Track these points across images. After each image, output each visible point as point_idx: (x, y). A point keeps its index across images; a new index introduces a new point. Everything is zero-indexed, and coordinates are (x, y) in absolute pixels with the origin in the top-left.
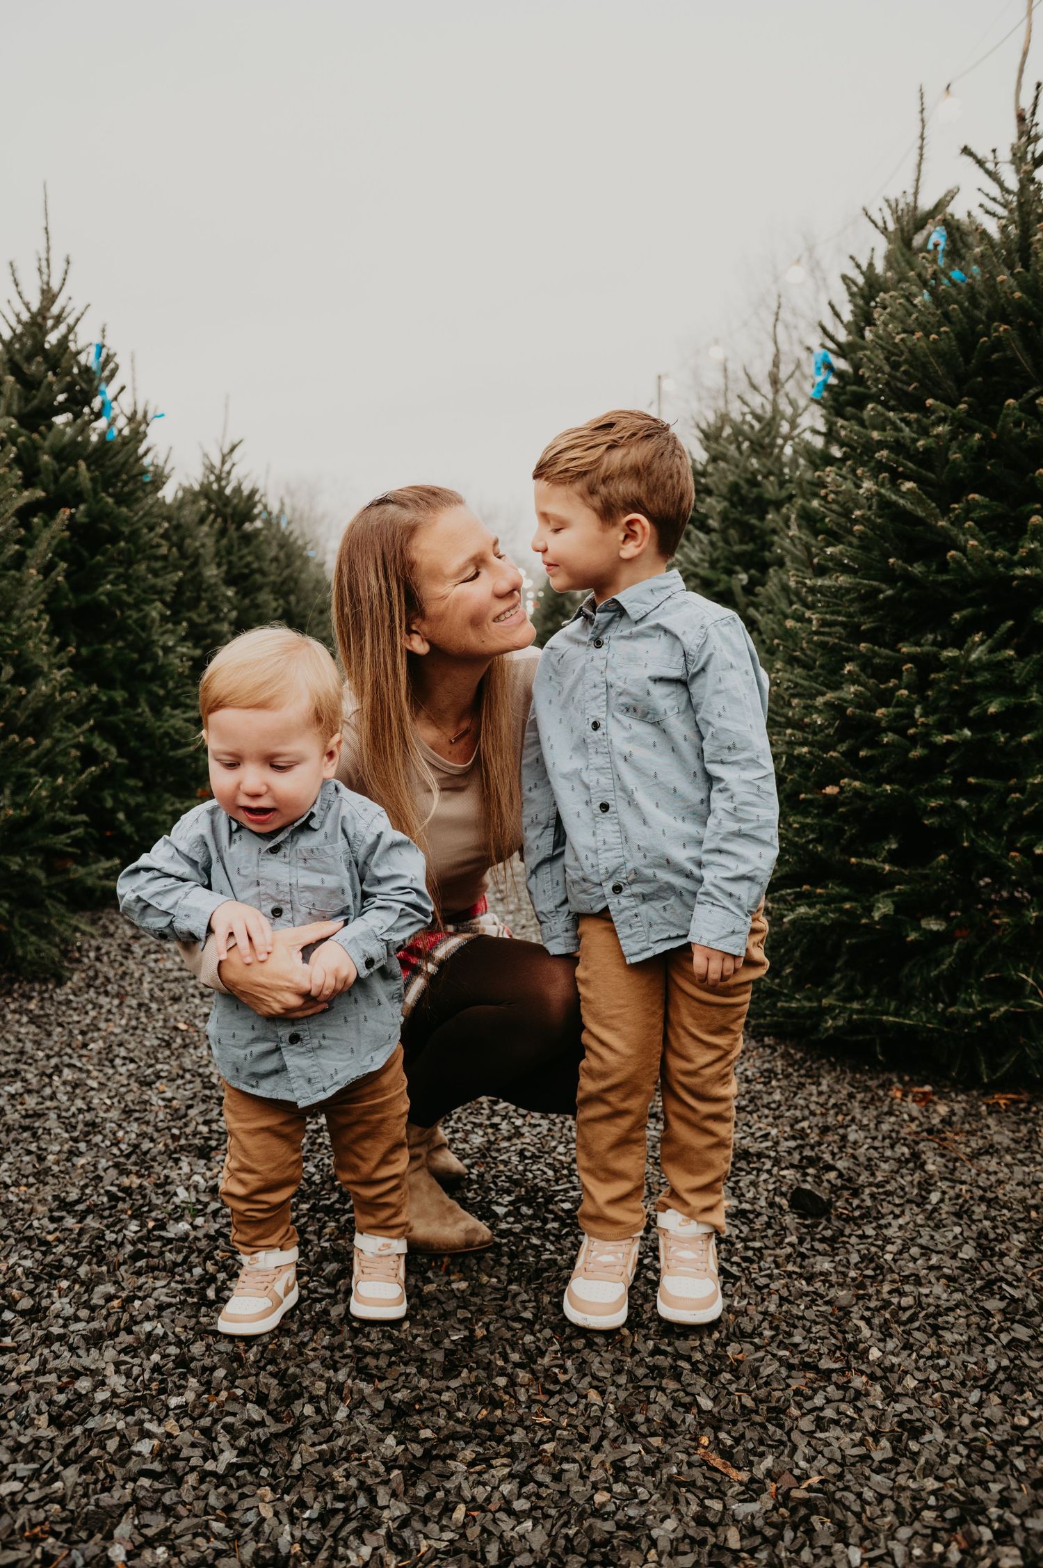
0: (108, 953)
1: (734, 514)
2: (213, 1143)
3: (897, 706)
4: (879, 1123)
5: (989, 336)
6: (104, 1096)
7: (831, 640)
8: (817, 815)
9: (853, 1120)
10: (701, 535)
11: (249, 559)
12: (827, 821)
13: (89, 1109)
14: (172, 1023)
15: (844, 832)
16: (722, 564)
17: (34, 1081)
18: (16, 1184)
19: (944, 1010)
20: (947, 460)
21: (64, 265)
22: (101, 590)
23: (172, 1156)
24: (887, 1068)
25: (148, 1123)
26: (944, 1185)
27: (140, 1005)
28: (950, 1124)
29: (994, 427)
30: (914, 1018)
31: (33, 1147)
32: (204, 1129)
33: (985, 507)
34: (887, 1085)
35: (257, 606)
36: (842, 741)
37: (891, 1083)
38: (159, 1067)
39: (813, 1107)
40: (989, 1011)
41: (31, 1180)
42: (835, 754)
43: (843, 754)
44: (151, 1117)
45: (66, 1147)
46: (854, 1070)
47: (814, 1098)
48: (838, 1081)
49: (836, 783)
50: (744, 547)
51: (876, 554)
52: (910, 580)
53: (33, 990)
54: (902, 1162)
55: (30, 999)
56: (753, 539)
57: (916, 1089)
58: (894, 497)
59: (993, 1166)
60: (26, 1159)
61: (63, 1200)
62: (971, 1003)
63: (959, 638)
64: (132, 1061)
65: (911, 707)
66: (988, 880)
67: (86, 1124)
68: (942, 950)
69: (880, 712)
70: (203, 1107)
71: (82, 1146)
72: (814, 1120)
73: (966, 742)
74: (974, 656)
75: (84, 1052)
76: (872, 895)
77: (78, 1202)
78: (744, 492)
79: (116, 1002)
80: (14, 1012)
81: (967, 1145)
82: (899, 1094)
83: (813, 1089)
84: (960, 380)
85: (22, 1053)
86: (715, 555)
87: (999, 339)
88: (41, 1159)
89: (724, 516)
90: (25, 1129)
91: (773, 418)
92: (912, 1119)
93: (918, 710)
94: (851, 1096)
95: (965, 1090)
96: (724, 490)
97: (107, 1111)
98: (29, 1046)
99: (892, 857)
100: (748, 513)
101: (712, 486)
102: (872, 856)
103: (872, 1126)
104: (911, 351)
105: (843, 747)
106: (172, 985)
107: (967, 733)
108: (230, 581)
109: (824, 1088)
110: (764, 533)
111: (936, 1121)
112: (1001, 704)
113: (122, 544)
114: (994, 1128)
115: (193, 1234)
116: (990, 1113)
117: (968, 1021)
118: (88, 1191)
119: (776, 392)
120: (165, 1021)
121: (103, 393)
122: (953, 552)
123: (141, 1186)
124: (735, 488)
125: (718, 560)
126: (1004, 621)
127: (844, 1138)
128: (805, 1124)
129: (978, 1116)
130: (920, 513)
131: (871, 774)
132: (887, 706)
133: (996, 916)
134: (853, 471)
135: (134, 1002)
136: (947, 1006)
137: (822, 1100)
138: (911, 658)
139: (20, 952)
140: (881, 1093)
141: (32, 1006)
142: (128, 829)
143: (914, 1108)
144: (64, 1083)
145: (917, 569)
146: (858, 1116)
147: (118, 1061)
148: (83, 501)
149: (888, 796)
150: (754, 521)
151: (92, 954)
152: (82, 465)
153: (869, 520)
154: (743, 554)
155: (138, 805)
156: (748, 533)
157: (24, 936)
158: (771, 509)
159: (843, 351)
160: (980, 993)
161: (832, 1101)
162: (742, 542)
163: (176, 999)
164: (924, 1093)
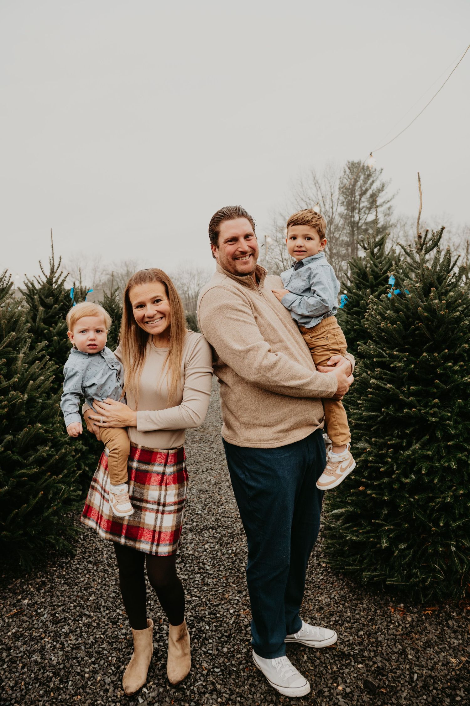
4: (388, 629)
5: (414, 325)
12: (360, 498)
21: (60, 258)
24: (385, 593)
28: (413, 627)
37: (388, 602)
39: (363, 620)
40: (424, 580)
46: (374, 593)
47: (362, 613)
48: (369, 602)
54: (399, 654)
57: (398, 606)
62: (417, 576)
68: (405, 552)
72: (365, 629)
73: (413, 481)
81: (421, 641)
82: (392, 610)
92: (399, 625)
93: (395, 467)
94: (376, 612)
95: (416, 605)
103: (386, 631)
107: (413, 477)
116: (426, 619)
117: (417, 584)
127: (377, 640)
128: (362, 633)
129: (422, 622)
137: (365, 614)
138: (391, 446)
140: (386, 609)
143: (399, 618)
160: (420, 571)
161: (370, 617)
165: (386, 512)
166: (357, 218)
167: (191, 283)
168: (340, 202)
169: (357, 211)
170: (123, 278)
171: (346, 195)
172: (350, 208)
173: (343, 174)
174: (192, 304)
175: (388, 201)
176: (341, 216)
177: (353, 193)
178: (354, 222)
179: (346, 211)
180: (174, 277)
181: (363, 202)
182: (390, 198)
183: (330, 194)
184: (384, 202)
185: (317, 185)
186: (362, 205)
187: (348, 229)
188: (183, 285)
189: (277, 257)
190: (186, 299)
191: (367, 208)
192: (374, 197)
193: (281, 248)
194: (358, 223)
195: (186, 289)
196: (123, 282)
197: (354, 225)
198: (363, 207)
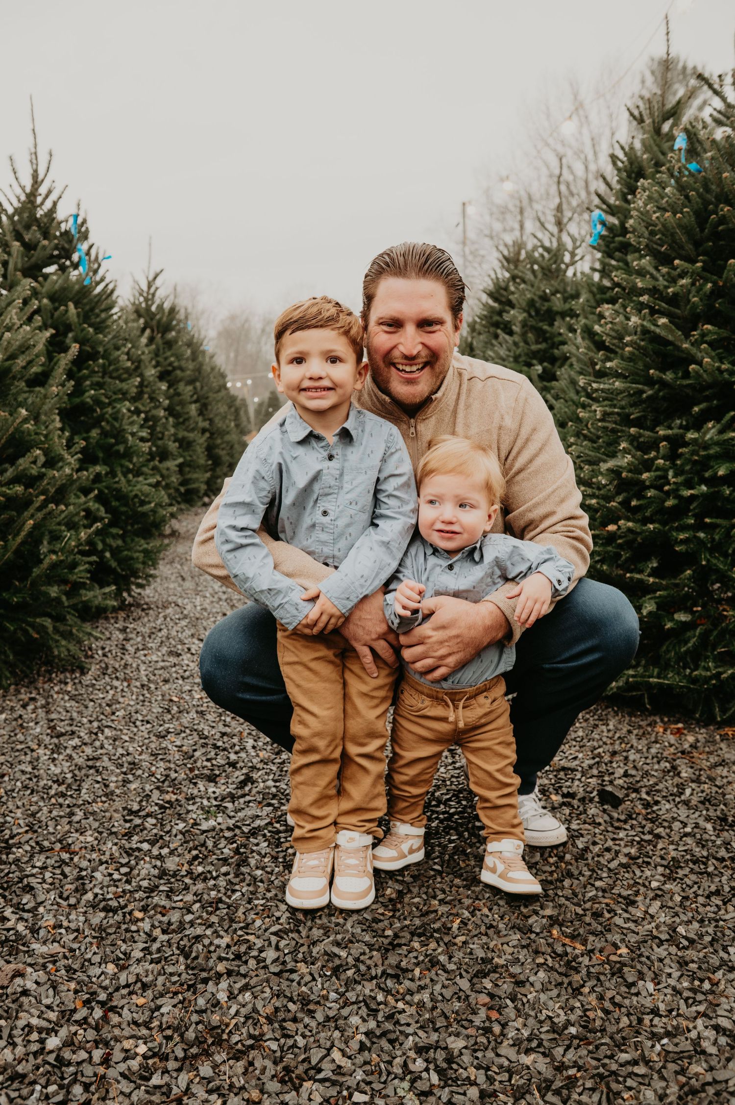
0: (110, 651)
1: (532, 322)
2: (217, 772)
3: (656, 470)
4: (649, 748)
5: (717, 214)
6: (136, 745)
7: (611, 426)
8: (602, 544)
9: (632, 747)
10: (507, 337)
11: (172, 359)
12: (610, 548)
13: (128, 754)
14: (167, 697)
15: (621, 556)
16: (522, 359)
17: (86, 737)
18: (94, 801)
19: (691, 673)
20: (689, 301)
21: (48, 157)
22: (87, 394)
23: (192, 781)
24: (652, 713)
25: (169, 761)
26: (694, 785)
27: (143, 686)
28: (696, 748)
29: (720, 277)
30: (671, 679)
31: (99, 779)
32: (209, 764)
33: (715, 333)
34: (652, 724)
35: (179, 394)
36: (618, 493)
37: (656, 723)
38: (167, 726)
39: (605, 739)
40: (720, 673)
41: (104, 799)
42: (614, 504)
43: (619, 503)
44: (170, 758)
45: (120, 778)
46: (631, 715)
47: (605, 734)
48: (620, 723)
49: (616, 523)
50: (539, 346)
51: (640, 365)
52: (663, 384)
53: (66, 678)
54: (665, 772)
55: (66, 683)
56: (545, 340)
57: (673, 726)
58: (653, 328)
59: (725, 773)
60: (97, 786)
61: (130, 810)
62: (708, 668)
63: (698, 424)
64: (148, 722)
65: (666, 471)
66: (718, 585)
67: (130, 763)
68: (689, 634)
69: (645, 476)
70: (204, 750)
71: (130, 777)
72: (607, 748)
73: (703, 495)
74: (708, 437)
75: (113, 717)
76: (640, 598)
77: (139, 811)
78: (538, 305)
79: (125, 684)
80: (58, 693)
81: (707, 760)
82: (661, 730)
83: (604, 728)
84: (697, 244)
85: (72, 719)
86: (518, 352)
87: (723, 216)
88: (106, 786)
89: (524, 324)
90: (90, 767)
91: (558, 250)
92: (671, 745)
93: (671, 473)
94: (630, 732)
95: (706, 726)
96: (524, 304)
97: (140, 755)
98: (75, 715)
99: (654, 573)
100: (541, 321)
101: (514, 301)
102: (641, 572)
103: (645, 750)
104: (664, 225)
105: (620, 499)
106: (161, 672)
107: (704, 488)
108: (162, 377)
109: (611, 727)
110: (553, 336)
111: (686, 746)
112: (727, 468)
113: (101, 361)
114: (725, 749)
115: (218, 827)
116: (722, 740)
117: (707, 680)
118: (144, 803)
119: (561, 231)
120: (163, 696)
121: (80, 250)
122: (693, 366)
123: (177, 800)
124: (531, 303)
125: (520, 356)
126: (728, 412)
127: (626, 758)
128: (601, 750)
129: (714, 742)
130: (670, 338)
131: (639, 516)
132: (649, 471)
133: (724, 610)
134: (625, 307)
135: (138, 684)
136: (693, 671)
137: (610, 735)
138: (666, 438)
139: (56, 653)
140: (649, 729)
141: (69, 688)
142: (114, 564)
143: (672, 739)
144: (107, 738)
145: (669, 376)
146: (635, 744)
147: (138, 723)
148: (71, 330)
149: (651, 532)
150: (546, 327)
151: (100, 652)
152: (71, 305)
153: (636, 343)
154: (539, 351)
155: (118, 547)
156: (541, 335)
157: (57, 641)
158: (558, 318)
159: (611, 210)
160: (714, 661)
161: (617, 735)
162: (537, 342)
163: (166, 681)
164: (678, 729)
165: (655, 565)
173: (640, 86)
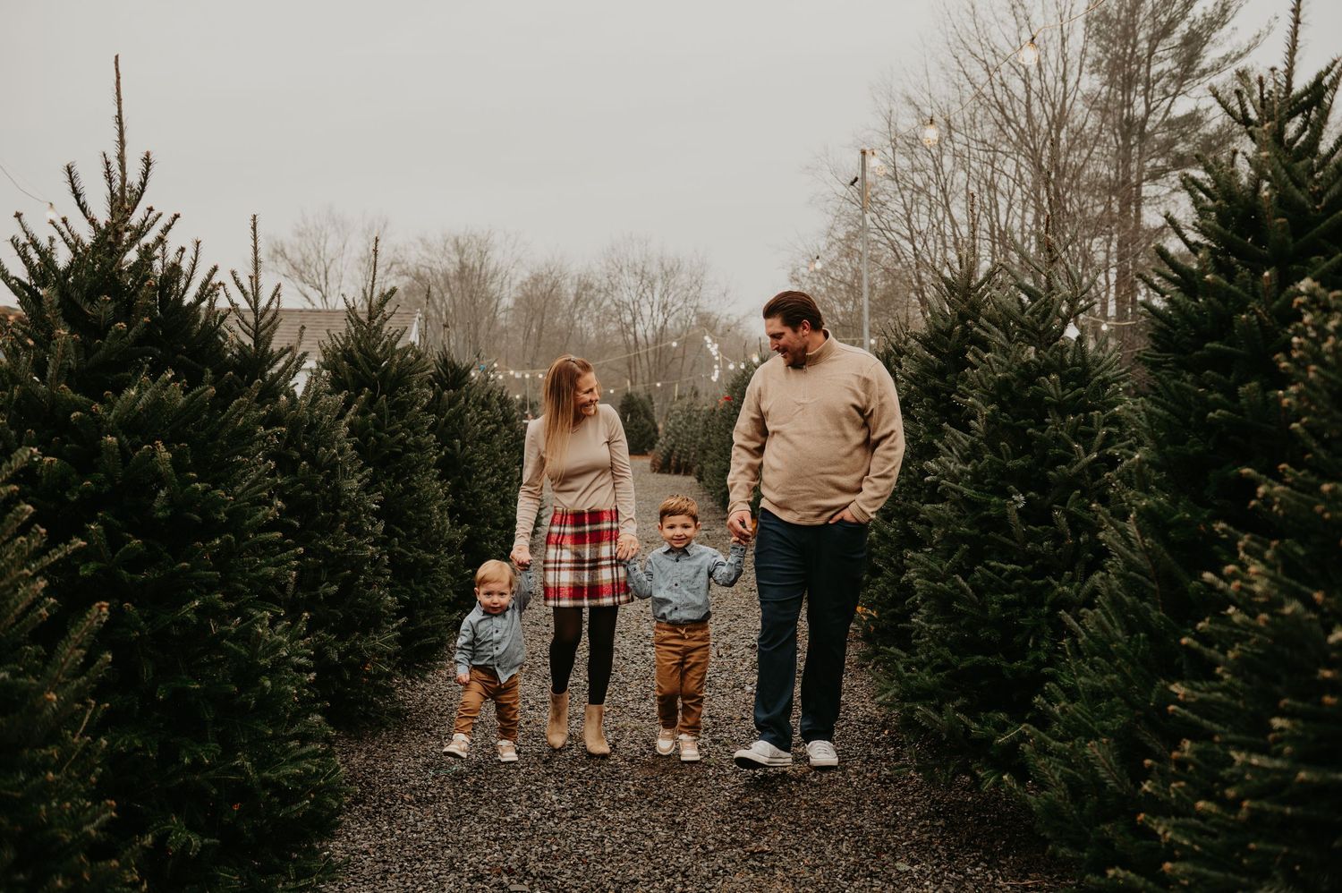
166: (1139, 109)
167: (643, 301)
168: (1088, 61)
169: (1140, 88)
170: (448, 284)
171: (1110, 40)
172: (1119, 78)
174: (644, 362)
175: (1240, 56)
176: (1092, 101)
177: (1128, 34)
178: (1130, 122)
179: (1106, 88)
180: (596, 284)
181: (1161, 60)
182: (1246, 45)
183: (1057, 38)
184: (1225, 59)
185: (1020, 11)
186: (1155, 70)
187: (1114, 141)
188: (621, 306)
189: (894, 226)
190: (628, 347)
191: (1174, 76)
192: (1194, 43)
193: (908, 200)
194: (1144, 121)
195: (629, 319)
196: (447, 296)
197: (1131, 129)
198: (1160, 75)
